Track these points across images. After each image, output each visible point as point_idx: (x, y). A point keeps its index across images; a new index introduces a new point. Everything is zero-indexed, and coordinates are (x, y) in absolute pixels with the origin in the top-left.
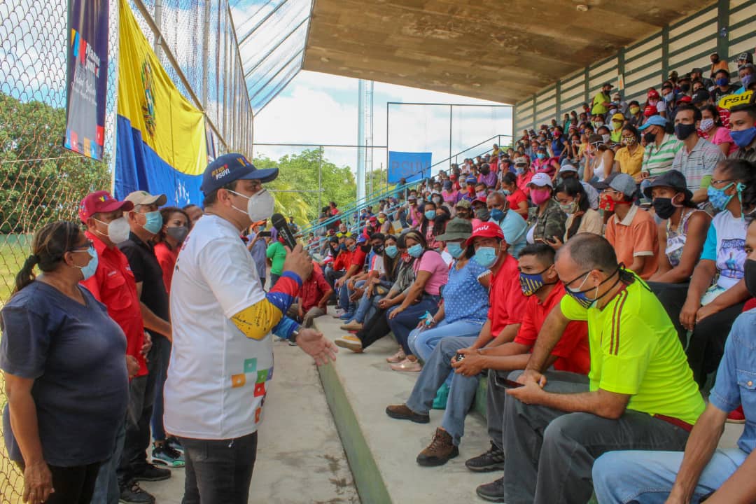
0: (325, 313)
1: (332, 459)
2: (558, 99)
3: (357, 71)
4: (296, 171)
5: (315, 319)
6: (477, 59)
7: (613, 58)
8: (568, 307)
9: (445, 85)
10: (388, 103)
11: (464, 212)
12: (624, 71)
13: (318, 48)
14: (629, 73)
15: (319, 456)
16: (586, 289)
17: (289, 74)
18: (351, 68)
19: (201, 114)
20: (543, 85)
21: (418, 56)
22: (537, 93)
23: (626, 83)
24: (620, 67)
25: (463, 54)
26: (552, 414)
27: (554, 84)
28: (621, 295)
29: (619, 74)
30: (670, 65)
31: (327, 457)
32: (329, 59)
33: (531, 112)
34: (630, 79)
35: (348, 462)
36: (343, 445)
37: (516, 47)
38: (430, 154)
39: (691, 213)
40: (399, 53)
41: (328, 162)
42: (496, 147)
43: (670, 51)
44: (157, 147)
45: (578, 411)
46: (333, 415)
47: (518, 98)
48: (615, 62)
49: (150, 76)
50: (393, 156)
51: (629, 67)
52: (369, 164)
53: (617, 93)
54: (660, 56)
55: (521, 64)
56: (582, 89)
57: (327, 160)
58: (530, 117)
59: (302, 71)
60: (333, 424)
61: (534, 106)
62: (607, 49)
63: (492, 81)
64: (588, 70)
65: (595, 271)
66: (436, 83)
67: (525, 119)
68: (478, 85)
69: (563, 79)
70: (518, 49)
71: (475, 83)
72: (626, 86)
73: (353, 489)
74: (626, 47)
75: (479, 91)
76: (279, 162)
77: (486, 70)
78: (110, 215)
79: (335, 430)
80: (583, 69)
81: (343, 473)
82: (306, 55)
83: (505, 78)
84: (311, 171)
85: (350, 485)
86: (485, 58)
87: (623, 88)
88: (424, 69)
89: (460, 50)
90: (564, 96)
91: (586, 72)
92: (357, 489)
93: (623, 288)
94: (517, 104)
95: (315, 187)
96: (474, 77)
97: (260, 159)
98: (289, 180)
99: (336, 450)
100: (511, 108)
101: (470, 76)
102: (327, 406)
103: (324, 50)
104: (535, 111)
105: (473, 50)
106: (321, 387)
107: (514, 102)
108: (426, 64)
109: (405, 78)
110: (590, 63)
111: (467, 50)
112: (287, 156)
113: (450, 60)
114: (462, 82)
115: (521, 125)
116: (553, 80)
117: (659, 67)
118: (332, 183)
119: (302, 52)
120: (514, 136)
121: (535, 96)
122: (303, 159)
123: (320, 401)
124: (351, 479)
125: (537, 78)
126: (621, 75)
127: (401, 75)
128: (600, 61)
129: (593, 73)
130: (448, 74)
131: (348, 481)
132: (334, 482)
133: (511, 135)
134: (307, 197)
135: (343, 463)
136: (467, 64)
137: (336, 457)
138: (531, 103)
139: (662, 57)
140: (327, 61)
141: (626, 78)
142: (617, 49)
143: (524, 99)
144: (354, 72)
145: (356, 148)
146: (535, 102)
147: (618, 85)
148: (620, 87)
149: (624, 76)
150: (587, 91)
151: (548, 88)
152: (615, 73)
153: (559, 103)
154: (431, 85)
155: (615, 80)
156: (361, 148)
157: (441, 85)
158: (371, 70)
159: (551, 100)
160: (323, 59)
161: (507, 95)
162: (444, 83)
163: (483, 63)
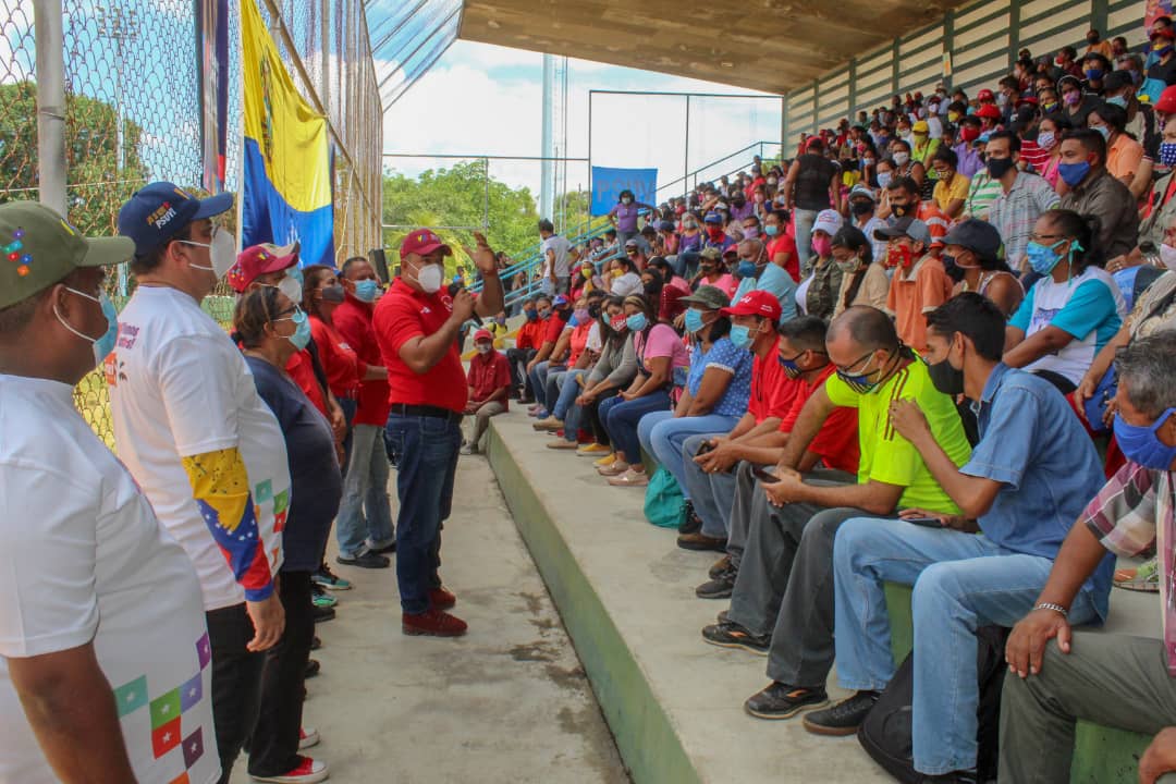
0: (506, 410)
1: (530, 597)
2: (852, 88)
3: (544, 42)
4: (447, 196)
5: (491, 418)
6: (728, 26)
7: (936, 26)
8: (835, 389)
9: (678, 64)
10: (591, 92)
11: (709, 265)
12: (952, 46)
13: (484, 6)
14: (960, 51)
15: (513, 594)
16: (867, 372)
17: (437, 47)
18: (535, 37)
19: (323, 120)
20: (830, 66)
21: (638, 20)
22: (821, 77)
23: (954, 65)
24: (947, 42)
25: (705, 17)
26: (813, 509)
27: (847, 64)
28: (901, 374)
29: (945, 51)
30: (1021, 39)
31: (523, 595)
32: (499, 23)
33: (810, 107)
34: (960, 60)
35: (553, 600)
36: (544, 580)
37: (788, 8)
38: (654, 172)
39: (992, 277)
40: (608, 15)
41: (495, 181)
42: (758, 159)
43: (1023, 18)
44: (275, 177)
45: (842, 506)
46: (527, 545)
47: (792, 85)
48: (939, 32)
49: (268, 78)
50: (598, 173)
51: (961, 41)
52: (560, 184)
53: (941, 81)
54: (1008, 25)
55: (796, 33)
56: (888, 73)
57: (493, 177)
58: (808, 114)
59: (458, 41)
60: (528, 556)
61: (815, 98)
62: (927, 12)
63: (751, 59)
64: (897, 44)
65: (880, 351)
66: (666, 61)
67: (801, 117)
68: (730, 65)
69: (859, 57)
70: (791, 11)
71: (724, 61)
72: (955, 70)
73: (562, 632)
74: (957, 10)
75: (733, 75)
76: (418, 181)
77: (742, 42)
78: (275, 276)
79: (531, 562)
80: (890, 43)
81: (547, 612)
82: (463, 15)
83: (771, 55)
84: (469, 196)
85: (556, 626)
86: (741, 24)
87: (950, 73)
88: (647, 40)
89: (701, 12)
90: (862, 84)
91: (895, 47)
92: (566, 629)
93: (904, 366)
94: (790, 93)
95: (475, 221)
96: (724, 53)
97: (390, 176)
98: (434, 210)
99: (535, 586)
100: (781, 100)
101: (718, 51)
102: (518, 534)
103: (492, 9)
104: (816, 106)
105: (723, 11)
106: (506, 510)
107: (785, 92)
108: (651, 32)
109: (618, 53)
110: (902, 34)
111: (712, 11)
112: (431, 171)
113: (686, 25)
114: (705, 60)
115: (794, 126)
116: (844, 58)
117: (1004, 42)
118: (500, 213)
119: (458, 14)
120: (784, 144)
121: (818, 82)
122: (457, 175)
123: (508, 528)
124: (558, 618)
125: (820, 54)
126: (948, 54)
127: (611, 48)
128: (917, 30)
129: (905, 48)
130: (683, 48)
131: (554, 622)
132: (535, 623)
133: (780, 141)
134: (462, 236)
135: (546, 601)
136: (713, 33)
137: (536, 595)
138: (811, 92)
139: (1010, 28)
140: (497, 26)
141: (955, 58)
142: (942, 12)
143: (799, 86)
144: (539, 42)
145: (540, 161)
146: (816, 92)
147: (943, 69)
148: (947, 72)
149: (952, 54)
150: (897, 76)
151: (836, 69)
152: (938, 51)
153: (853, 94)
154: (658, 64)
155: (939, 60)
156: (547, 161)
157: (672, 64)
158: (564, 40)
159: (841, 90)
160: (491, 23)
161: (774, 81)
162: (677, 61)
163: (738, 32)
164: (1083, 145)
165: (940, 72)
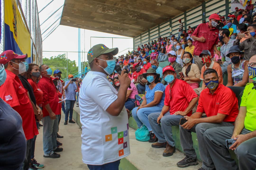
3: (80, 26)
6: (122, 22)
7: (168, 22)
9: (110, 31)
10: (91, 37)
13: (66, 17)
14: (173, 27)
17: (55, 26)
20: (144, 31)
21: (102, 20)
22: (142, 34)
24: (170, 25)
25: (117, 20)
27: (148, 31)
29: (170, 27)
30: (187, 24)
32: (70, 21)
34: (174, 29)
37: (136, 18)
39: (244, 61)
40: (95, 19)
41: (68, 59)
43: (187, 20)
47: (135, 35)
48: (169, 23)
51: (173, 25)
55: (137, 24)
56: (157, 32)
58: (139, 42)
59: (60, 25)
61: (141, 38)
62: (166, 19)
63: (127, 29)
66: (108, 30)
68: (122, 31)
69: (150, 29)
72: (173, 31)
74: (172, 18)
75: (122, 33)
76: (50, 59)
77: (125, 26)
80: (158, 26)
82: (61, 19)
83: (131, 29)
84: (62, 62)
86: (125, 21)
87: (171, 32)
88: (104, 25)
89: (116, 18)
90: (151, 35)
91: (159, 27)
96: (121, 28)
100: (133, 39)
101: (120, 28)
103: (68, 18)
104: (141, 40)
105: (121, 18)
107: (134, 37)
108: (104, 23)
110: (160, 24)
111: (119, 19)
113: (113, 22)
114: (117, 30)
115: (136, 45)
120: (134, 48)
121: (141, 35)
122: (59, 58)
125: (142, 28)
126: (171, 28)
127: (95, 27)
128: (163, 23)
129: (161, 27)
130: (112, 27)
136: (119, 23)
138: (140, 37)
139: (185, 22)
140: (69, 22)
142: (169, 19)
143: (137, 36)
144: (79, 26)
145: (78, 53)
146: (141, 37)
147: (170, 31)
148: (171, 31)
149: (172, 28)
150: (159, 33)
151: (146, 31)
152: (169, 27)
153: (149, 37)
154: (106, 31)
155: (169, 29)
156: (79, 53)
157: (109, 31)
158: (85, 25)
159: (147, 36)
160: (68, 21)
161: (131, 35)
162: (110, 30)
163: (124, 23)
164: (253, 28)
165: (169, 31)
